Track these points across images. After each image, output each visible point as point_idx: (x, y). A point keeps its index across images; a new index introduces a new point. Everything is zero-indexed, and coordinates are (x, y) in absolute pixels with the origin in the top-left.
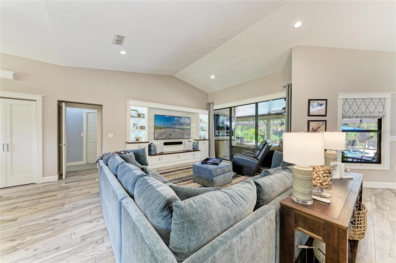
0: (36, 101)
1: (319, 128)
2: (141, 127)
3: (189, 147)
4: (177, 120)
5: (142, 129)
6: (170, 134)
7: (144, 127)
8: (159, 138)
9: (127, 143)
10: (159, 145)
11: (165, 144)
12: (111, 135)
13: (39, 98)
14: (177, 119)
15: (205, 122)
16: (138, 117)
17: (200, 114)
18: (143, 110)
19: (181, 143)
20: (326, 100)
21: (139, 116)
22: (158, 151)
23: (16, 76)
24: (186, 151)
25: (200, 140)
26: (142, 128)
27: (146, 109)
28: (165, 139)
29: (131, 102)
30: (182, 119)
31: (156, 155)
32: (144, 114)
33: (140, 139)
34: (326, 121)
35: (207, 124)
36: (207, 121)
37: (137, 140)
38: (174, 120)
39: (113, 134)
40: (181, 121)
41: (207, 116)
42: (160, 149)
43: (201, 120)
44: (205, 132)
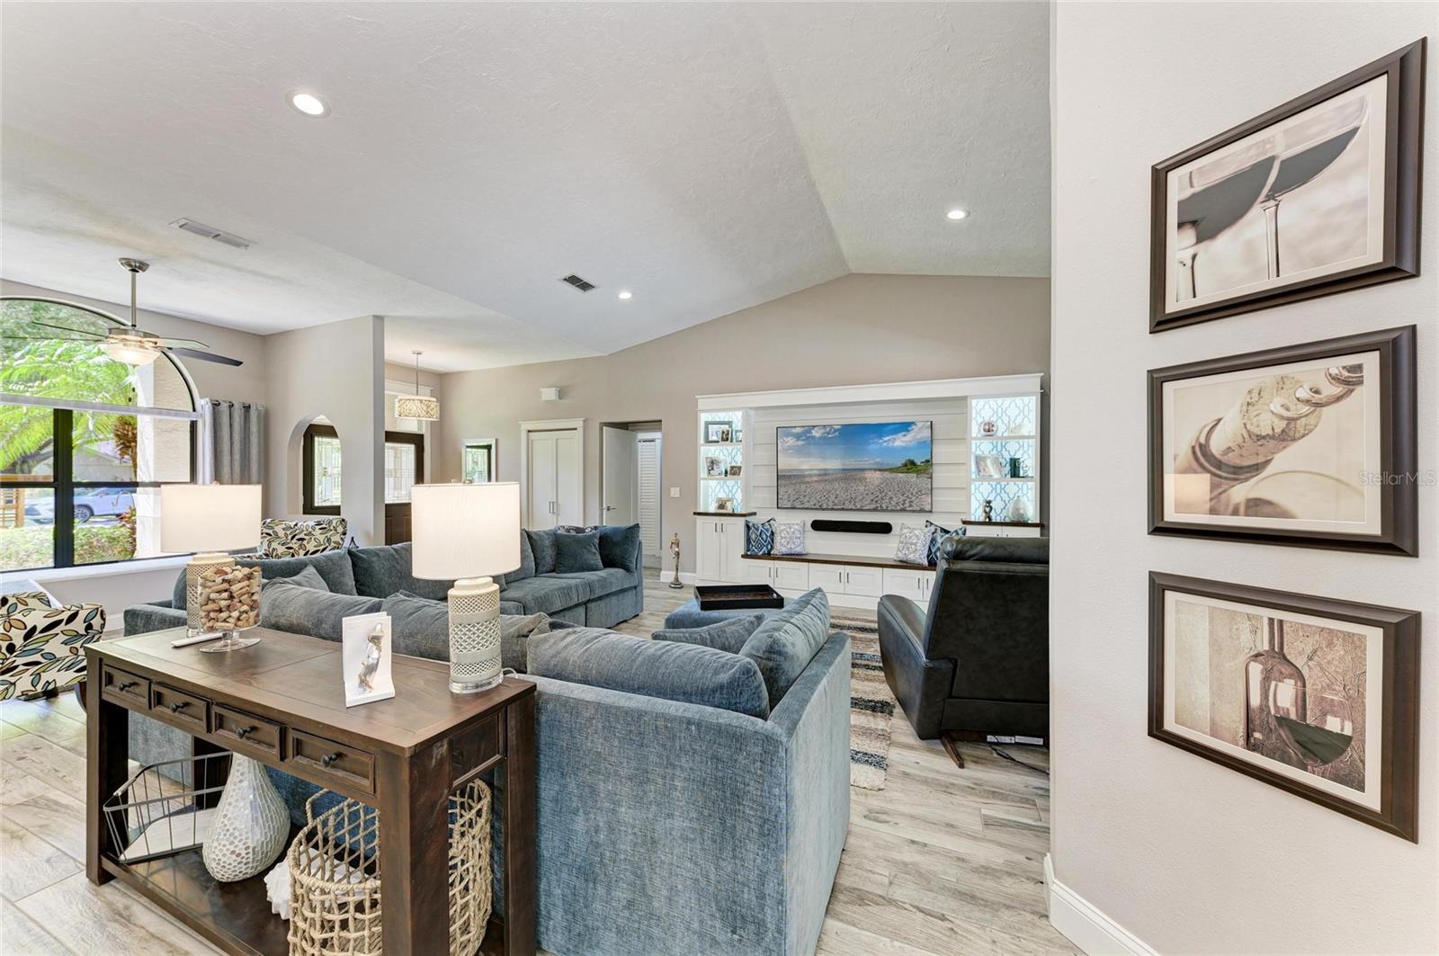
0: (576, 429)
1: (1286, 437)
2: (732, 468)
3: (908, 549)
5: (734, 474)
7: (740, 468)
8: (797, 504)
9: (695, 514)
10: (783, 527)
11: (818, 526)
12: (676, 492)
13: (578, 423)
15: (1025, 432)
16: (723, 440)
17: (974, 402)
18: (735, 419)
19: (885, 528)
21: (725, 437)
22: (780, 548)
23: (562, 394)
24: (901, 561)
26: (734, 471)
27: (741, 413)
28: (816, 508)
29: (703, 402)
31: (768, 556)
32: (740, 431)
33: (728, 504)
36: (1031, 427)
37: (722, 506)
39: (678, 489)
41: (1033, 403)
42: (783, 540)
43: (989, 429)
44: (1019, 482)
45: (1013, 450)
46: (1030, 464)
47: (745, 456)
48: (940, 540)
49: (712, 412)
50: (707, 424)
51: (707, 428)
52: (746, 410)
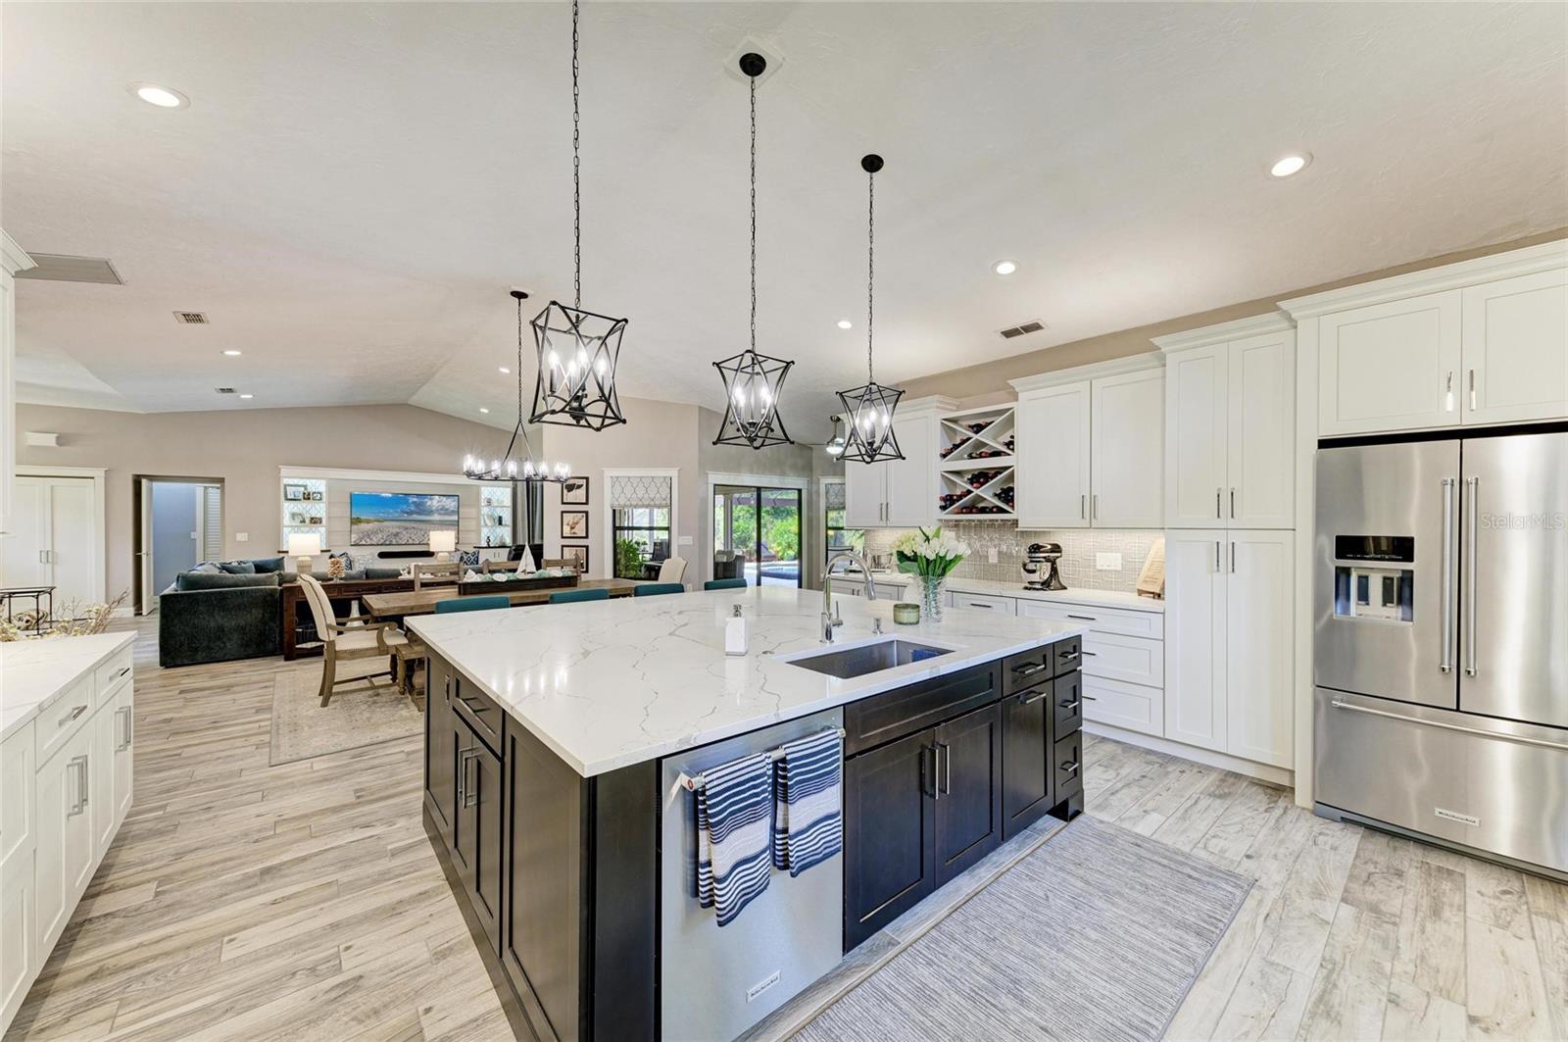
0: (90, 478)
1: (577, 523)
2: (312, 519)
4: (414, 502)
5: (315, 523)
6: (397, 535)
7: (321, 519)
8: (364, 542)
9: (280, 552)
11: (382, 555)
12: (242, 537)
13: (97, 473)
14: (415, 500)
15: (505, 504)
16: (304, 499)
17: (483, 489)
18: (317, 485)
19: (430, 553)
20: (587, 479)
21: (307, 497)
23: (62, 440)
25: (489, 547)
26: (315, 521)
27: (324, 482)
28: (382, 545)
29: (284, 471)
30: (431, 499)
32: (320, 493)
34: (587, 513)
35: (510, 510)
36: (508, 502)
38: (407, 503)
39: (247, 534)
40: (429, 503)
43: (489, 502)
44: (502, 527)
45: (499, 512)
46: (507, 518)
47: (328, 512)
48: (465, 558)
49: (293, 478)
50: (286, 486)
51: (285, 489)
52: (329, 480)
